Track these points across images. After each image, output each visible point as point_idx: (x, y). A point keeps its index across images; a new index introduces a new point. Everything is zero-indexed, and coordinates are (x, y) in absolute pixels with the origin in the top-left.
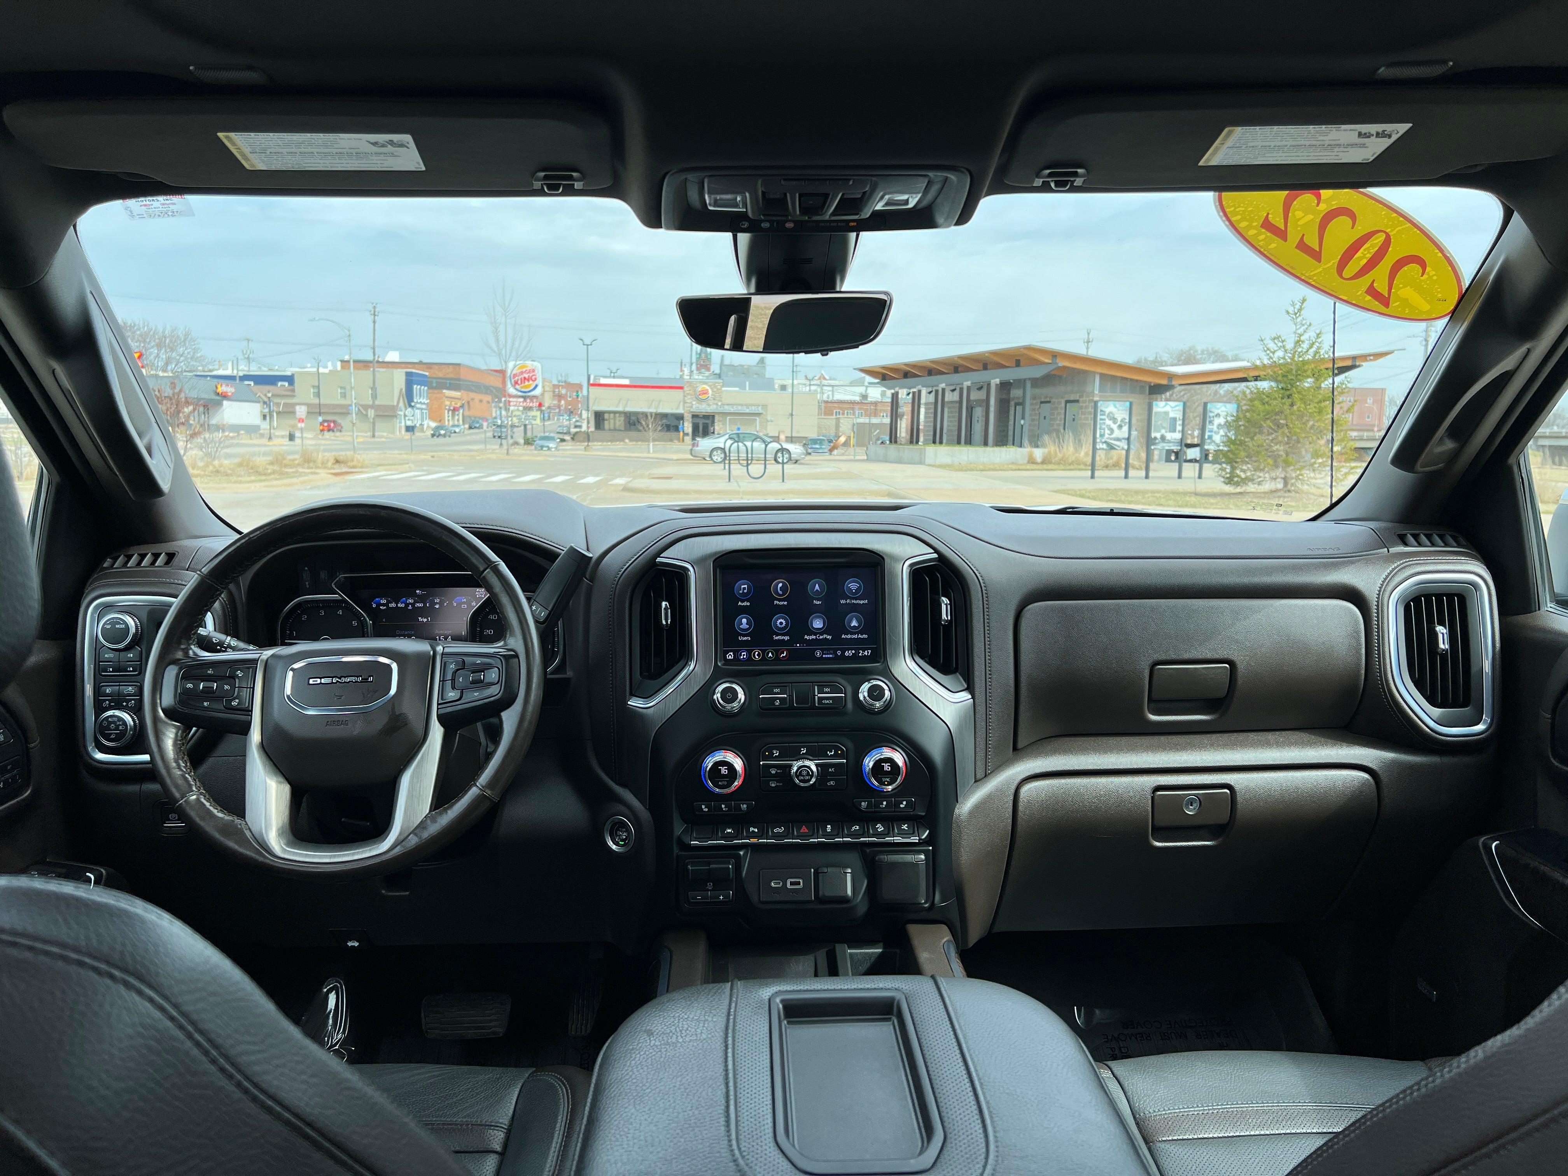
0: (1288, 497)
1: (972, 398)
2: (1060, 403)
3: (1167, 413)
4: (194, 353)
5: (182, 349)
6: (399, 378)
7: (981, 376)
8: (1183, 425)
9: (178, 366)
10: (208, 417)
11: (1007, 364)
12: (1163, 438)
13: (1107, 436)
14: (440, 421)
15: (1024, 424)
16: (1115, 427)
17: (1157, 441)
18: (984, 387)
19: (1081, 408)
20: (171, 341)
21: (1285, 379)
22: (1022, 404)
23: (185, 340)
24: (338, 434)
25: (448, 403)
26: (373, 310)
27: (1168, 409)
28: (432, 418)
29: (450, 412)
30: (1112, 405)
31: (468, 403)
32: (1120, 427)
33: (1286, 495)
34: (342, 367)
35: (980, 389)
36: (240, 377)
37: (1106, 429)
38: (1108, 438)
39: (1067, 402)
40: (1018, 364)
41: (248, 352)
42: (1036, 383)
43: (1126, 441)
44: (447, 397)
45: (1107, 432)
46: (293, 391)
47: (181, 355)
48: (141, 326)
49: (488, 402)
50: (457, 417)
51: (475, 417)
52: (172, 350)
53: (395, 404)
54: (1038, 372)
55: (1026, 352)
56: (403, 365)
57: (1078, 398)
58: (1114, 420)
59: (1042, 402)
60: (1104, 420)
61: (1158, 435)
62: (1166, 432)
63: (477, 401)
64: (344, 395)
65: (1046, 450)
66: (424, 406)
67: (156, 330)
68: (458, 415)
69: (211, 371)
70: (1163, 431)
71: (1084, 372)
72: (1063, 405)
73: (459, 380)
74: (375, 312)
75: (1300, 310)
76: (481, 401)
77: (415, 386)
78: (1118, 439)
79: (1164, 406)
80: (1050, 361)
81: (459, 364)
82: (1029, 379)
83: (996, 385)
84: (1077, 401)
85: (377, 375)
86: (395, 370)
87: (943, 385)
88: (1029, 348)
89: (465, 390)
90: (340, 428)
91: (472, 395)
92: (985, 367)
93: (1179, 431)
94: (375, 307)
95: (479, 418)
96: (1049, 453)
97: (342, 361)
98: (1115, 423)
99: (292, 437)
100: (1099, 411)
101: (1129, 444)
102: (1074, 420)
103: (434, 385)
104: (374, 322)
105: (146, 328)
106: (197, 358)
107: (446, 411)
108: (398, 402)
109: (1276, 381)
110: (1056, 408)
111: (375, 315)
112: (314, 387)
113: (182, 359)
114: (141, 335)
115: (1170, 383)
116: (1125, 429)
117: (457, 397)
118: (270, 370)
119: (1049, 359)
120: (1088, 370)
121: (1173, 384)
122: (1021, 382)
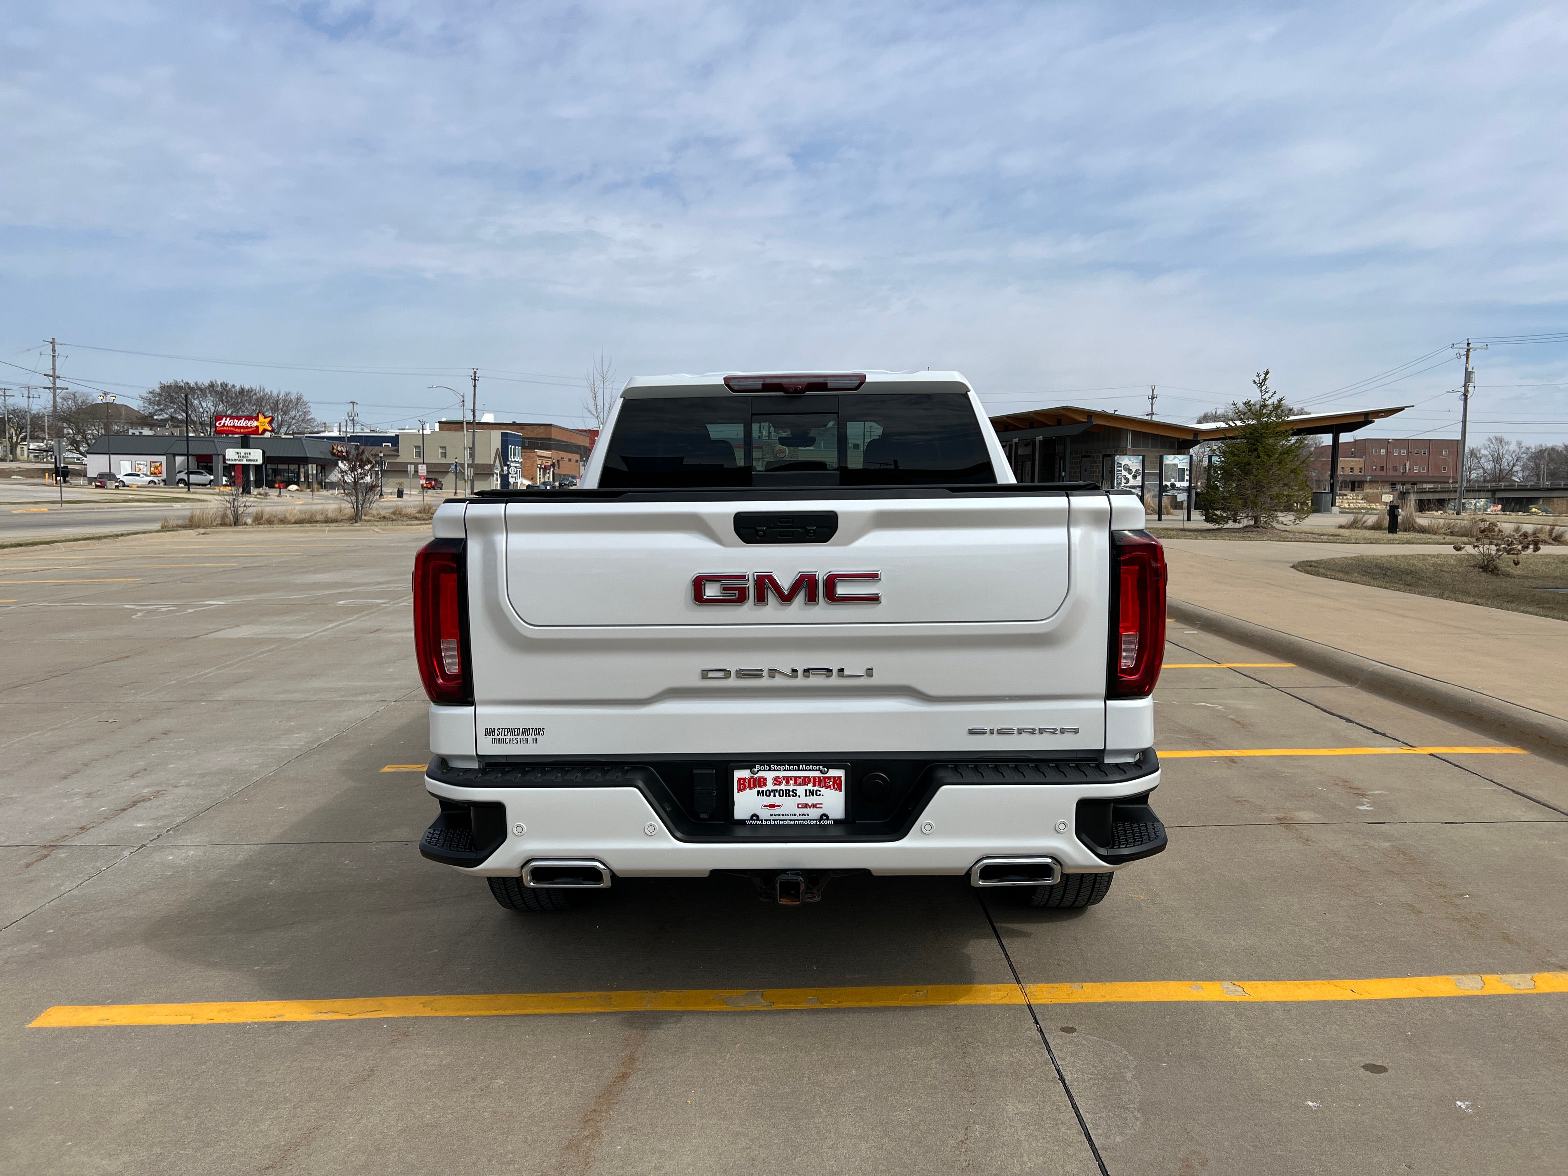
0: (1256, 531)
1: (1022, 453)
2: (1098, 457)
3: (1176, 465)
4: (305, 416)
5: (294, 412)
6: (496, 437)
7: (1027, 434)
8: (1190, 475)
9: (290, 429)
10: (325, 475)
11: (1049, 423)
12: (1173, 485)
13: (1123, 484)
14: (532, 479)
15: (1065, 475)
16: (1130, 477)
17: (1168, 489)
18: (1031, 443)
20: (284, 405)
21: (1252, 436)
22: (1063, 458)
23: (297, 403)
24: (439, 491)
25: (539, 462)
26: (473, 375)
27: (1176, 461)
28: (524, 477)
29: (542, 470)
30: (1127, 459)
31: (558, 461)
32: (1135, 477)
33: (1255, 530)
34: (440, 428)
35: (1027, 445)
36: (348, 438)
37: (1123, 479)
38: (1124, 486)
39: (1104, 456)
40: (1059, 423)
41: (353, 415)
42: (1075, 439)
43: (1140, 489)
44: (539, 456)
45: (1123, 481)
46: (397, 451)
47: (293, 419)
48: (257, 391)
49: (577, 461)
50: (547, 475)
51: (564, 475)
52: (285, 413)
53: (492, 463)
54: (1076, 430)
55: (1064, 412)
56: (497, 426)
58: (1129, 471)
59: (1083, 457)
60: (1121, 471)
61: (1169, 484)
62: (1175, 481)
63: (566, 460)
64: (444, 455)
66: (518, 465)
67: (271, 395)
68: (549, 473)
69: (318, 432)
70: (1173, 481)
71: (1118, 430)
72: (1101, 459)
73: (550, 439)
74: (475, 377)
75: (1265, 379)
76: (570, 460)
77: (510, 446)
78: (1133, 487)
79: (1174, 459)
80: (1087, 421)
81: (550, 425)
82: (1069, 436)
83: (1040, 441)
84: (1113, 455)
85: (477, 436)
86: (492, 431)
88: (1067, 409)
89: (554, 449)
90: (440, 486)
91: (562, 454)
92: (1032, 426)
93: (1187, 480)
94: (475, 373)
95: (569, 476)
97: (440, 422)
98: (1130, 473)
99: (400, 494)
100: (1116, 463)
101: (1143, 492)
103: (527, 445)
104: (475, 386)
105: (261, 393)
106: (308, 420)
107: (538, 469)
108: (495, 461)
109: (1246, 438)
110: (1095, 462)
111: (475, 380)
112: (416, 447)
113: (294, 421)
114: (257, 400)
115: (1196, 439)
116: (1139, 478)
117: (547, 456)
118: (373, 431)
119: (1085, 419)
120: (1121, 428)
121: (1199, 439)
122: (1062, 439)
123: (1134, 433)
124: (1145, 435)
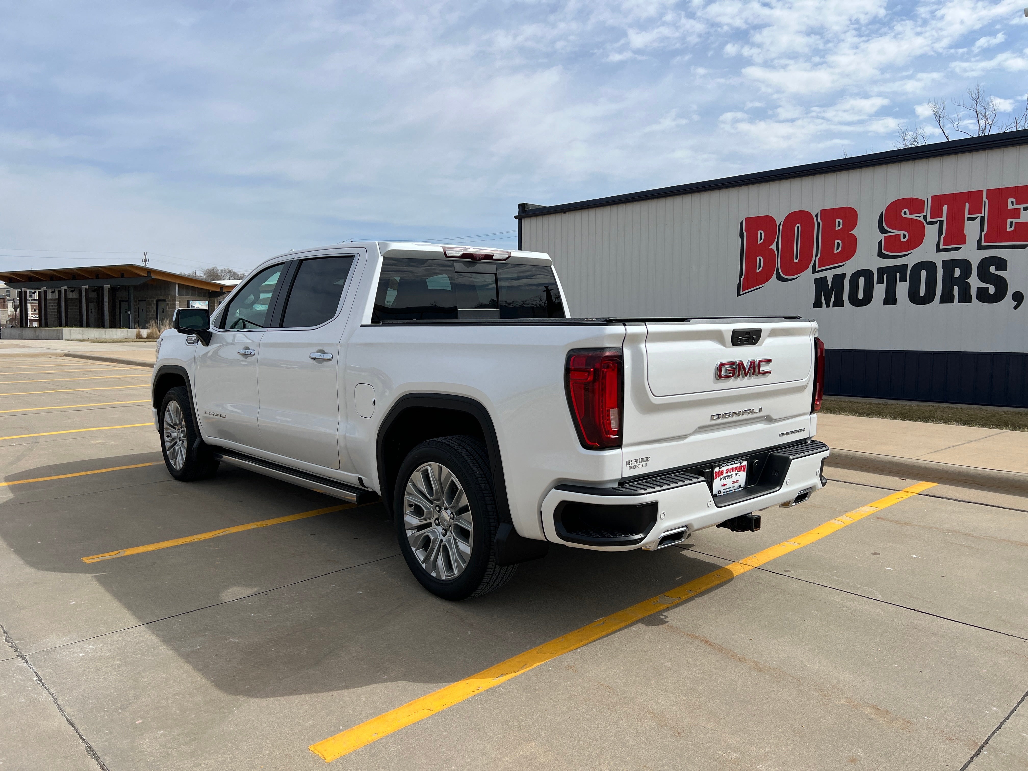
1: (90, 296)
2: (152, 301)
7: (96, 283)
11: (115, 276)
15: (131, 314)
18: (99, 290)
19: (168, 304)
22: (128, 301)
35: (94, 291)
39: (157, 301)
40: (122, 276)
42: (137, 288)
54: (139, 282)
55: (130, 269)
57: (165, 299)
59: (139, 301)
65: (149, 331)
71: (168, 283)
72: (155, 303)
80: (147, 275)
82: (132, 286)
83: (108, 288)
84: (165, 300)
87: (65, 288)
88: (132, 266)
92: (97, 277)
96: (152, 332)
102: (163, 312)
110: (150, 305)
115: (221, 291)
119: (146, 274)
120: (171, 282)
121: (224, 291)
122: (126, 288)
123: (179, 285)
124: (187, 287)
